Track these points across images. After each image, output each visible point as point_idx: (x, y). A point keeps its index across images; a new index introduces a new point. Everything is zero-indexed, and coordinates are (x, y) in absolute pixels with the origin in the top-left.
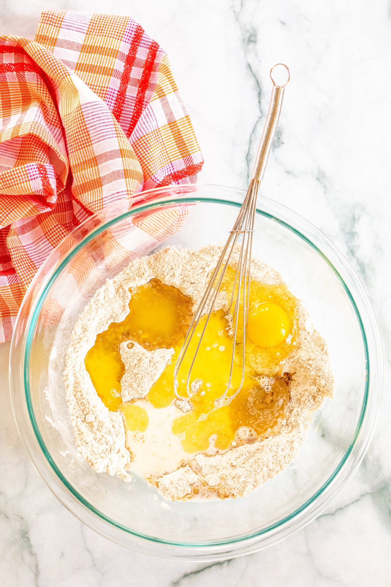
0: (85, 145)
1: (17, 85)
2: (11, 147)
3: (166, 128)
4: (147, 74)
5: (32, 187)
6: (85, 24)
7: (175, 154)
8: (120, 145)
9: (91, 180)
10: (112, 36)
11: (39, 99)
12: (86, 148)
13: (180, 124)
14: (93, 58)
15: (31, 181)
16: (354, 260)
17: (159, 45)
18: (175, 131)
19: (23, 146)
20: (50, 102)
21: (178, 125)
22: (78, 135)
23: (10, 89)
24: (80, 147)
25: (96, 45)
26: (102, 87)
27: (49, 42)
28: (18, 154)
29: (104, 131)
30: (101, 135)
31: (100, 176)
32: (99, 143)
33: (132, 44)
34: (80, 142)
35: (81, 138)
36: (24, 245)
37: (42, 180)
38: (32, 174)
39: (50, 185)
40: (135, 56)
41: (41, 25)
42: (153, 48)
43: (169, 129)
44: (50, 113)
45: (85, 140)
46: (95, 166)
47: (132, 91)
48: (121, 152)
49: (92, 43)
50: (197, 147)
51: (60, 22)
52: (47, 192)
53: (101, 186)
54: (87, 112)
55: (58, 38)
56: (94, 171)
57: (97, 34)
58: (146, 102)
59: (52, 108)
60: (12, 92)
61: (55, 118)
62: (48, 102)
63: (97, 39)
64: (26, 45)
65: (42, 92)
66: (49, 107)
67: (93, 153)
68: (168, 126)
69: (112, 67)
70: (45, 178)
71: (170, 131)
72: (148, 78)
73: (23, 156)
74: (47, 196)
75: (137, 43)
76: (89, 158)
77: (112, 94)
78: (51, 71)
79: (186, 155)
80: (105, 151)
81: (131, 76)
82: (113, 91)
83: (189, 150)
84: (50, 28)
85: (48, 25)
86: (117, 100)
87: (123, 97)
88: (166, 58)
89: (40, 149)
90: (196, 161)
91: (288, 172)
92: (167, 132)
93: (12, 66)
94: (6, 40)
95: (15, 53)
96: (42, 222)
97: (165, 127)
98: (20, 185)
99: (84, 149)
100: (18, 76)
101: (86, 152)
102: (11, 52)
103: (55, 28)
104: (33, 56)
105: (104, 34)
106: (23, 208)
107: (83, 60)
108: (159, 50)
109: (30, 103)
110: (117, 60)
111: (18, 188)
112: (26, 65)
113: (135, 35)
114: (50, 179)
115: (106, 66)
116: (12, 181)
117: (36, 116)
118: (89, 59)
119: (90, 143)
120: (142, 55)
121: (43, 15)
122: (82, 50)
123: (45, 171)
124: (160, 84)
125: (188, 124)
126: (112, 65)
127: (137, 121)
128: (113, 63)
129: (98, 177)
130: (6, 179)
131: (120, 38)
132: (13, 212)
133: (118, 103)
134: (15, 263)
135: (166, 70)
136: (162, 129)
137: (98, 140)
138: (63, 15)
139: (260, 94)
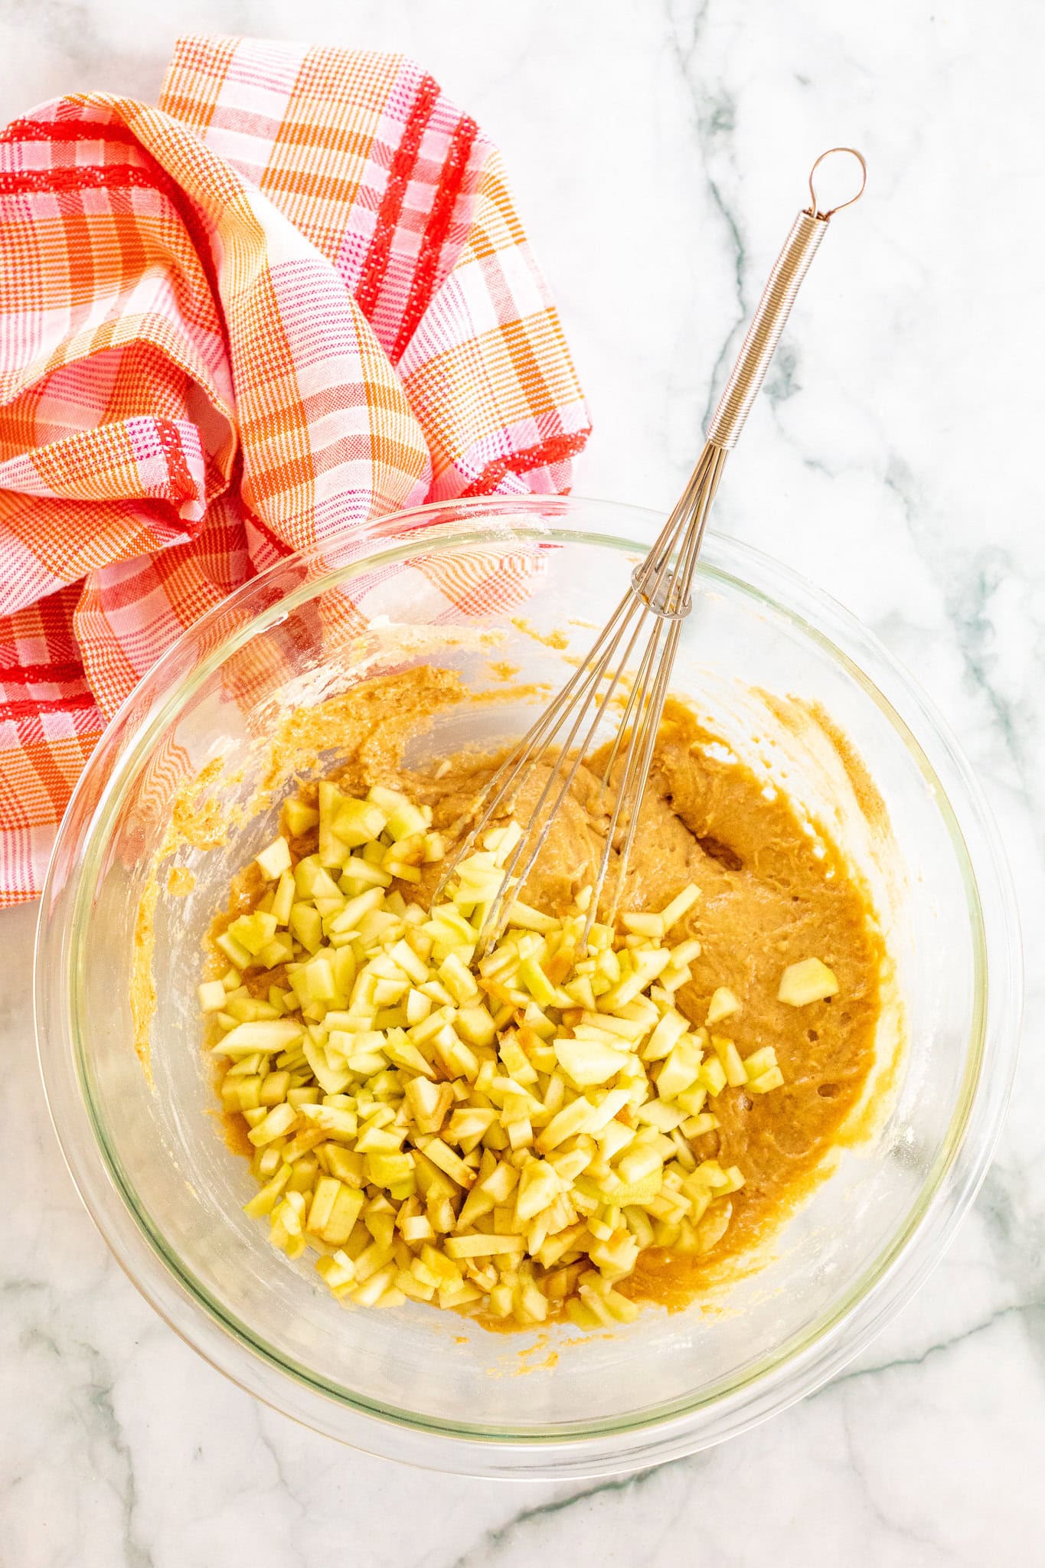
0: (277, 372)
1: (109, 222)
2: (91, 381)
3: (495, 338)
4: (446, 201)
5: (140, 476)
6: (288, 70)
7: (516, 406)
8: (365, 374)
9: (287, 461)
10: (358, 100)
11: (167, 260)
12: (279, 380)
13: (532, 328)
14: (308, 156)
15: (138, 462)
16: (983, 693)
17: (478, 125)
18: (517, 345)
19: (120, 376)
20: (193, 265)
21: (525, 330)
22: (259, 347)
23: (91, 233)
24: (264, 377)
25: (315, 124)
26: (328, 230)
27: (196, 115)
28: (108, 399)
29: (326, 335)
30: (319, 346)
31: (312, 451)
32: (312, 366)
33: (410, 123)
34: (264, 364)
35: (268, 353)
36: (118, 635)
37: (168, 460)
38: (141, 444)
39: (189, 474)
40: (416, 153)
41: (174, 73)
42: (463, 132)
43: (502, 339)
44: (195, 295)
45: (276, 358)
46: (299, 427)
47: (407, 245)
48: (368, 391)
49: (306, 118)
50: (574, 388)
51: (223, 65)
52: (181, 490)
53: (312, 477)
54: (284, 287)
55: (218, 103)
56: (297, 439)
57: (318, 96)
58: (444, 272)
59: (198, 281)
60: (97, 243)
61: (205, 308)
62: (189, 268)
63: (320, 109)
64: (133, 117)
65: (173, 239)
66: (191, 279)
67: (297, 391)
68: (500, 332)
69: (355, 181)
70: (175, 455)
71: (505, 345)
72: (450, 211)
73: (121, 403)
74: (180, 503)
75: (421, 121)
76: (286, 406)
77: (355, 249)
78: (196, 182)
79: (542, 406)
80: (325, 387)
81: (406, 204)
82: (357, 241)
83: (553, 396)
84: (197, 80)
85: (193, 72)
86: (366, 265)
87: (384, 257)
88: (496, 157)
89: (164, 383)
90: (570, 426)
91: (811, 464)
92: (495, 349)
93: (98, 173)
94: (83, 105)
95: (107, 140)
96: (167, 577)
97: (491, 336)
98: (110, 472)
99: (273, 383)
100: (114, 200)
101: (279, 391)
102: (96, 137)
103: (212, 78)
104: (151, 144)
105: (338, 97)
106: (117, 533)
107: (282, 161)
108: (479, 137)
109: (142, 271)
110: (369, 162)
111: (105, 480)
112: (136, 170)
113: (417, 100)
114: (188, 458)
115: (341, 177)
116: (91, 460)
117: (156, 299)
118: (297, 157)
119: (289, 367)
120: (434, 151)
121: (180, 46)
122: (279, 136)
123: (177, 436)
124: (480, 223)
125: (551, 329)
126: (357, 174)
127: (419, 319)
128: (358, 170)
129: (306, 453)
130: (74, 457)
131: (378, 107)
132: (92, 543)
133: (370, 273)
134: (94, 678)
135: (497, 189)
136: (484, 339)
137: (310, 358)
138: (231, 47)
139: (740, 262)
